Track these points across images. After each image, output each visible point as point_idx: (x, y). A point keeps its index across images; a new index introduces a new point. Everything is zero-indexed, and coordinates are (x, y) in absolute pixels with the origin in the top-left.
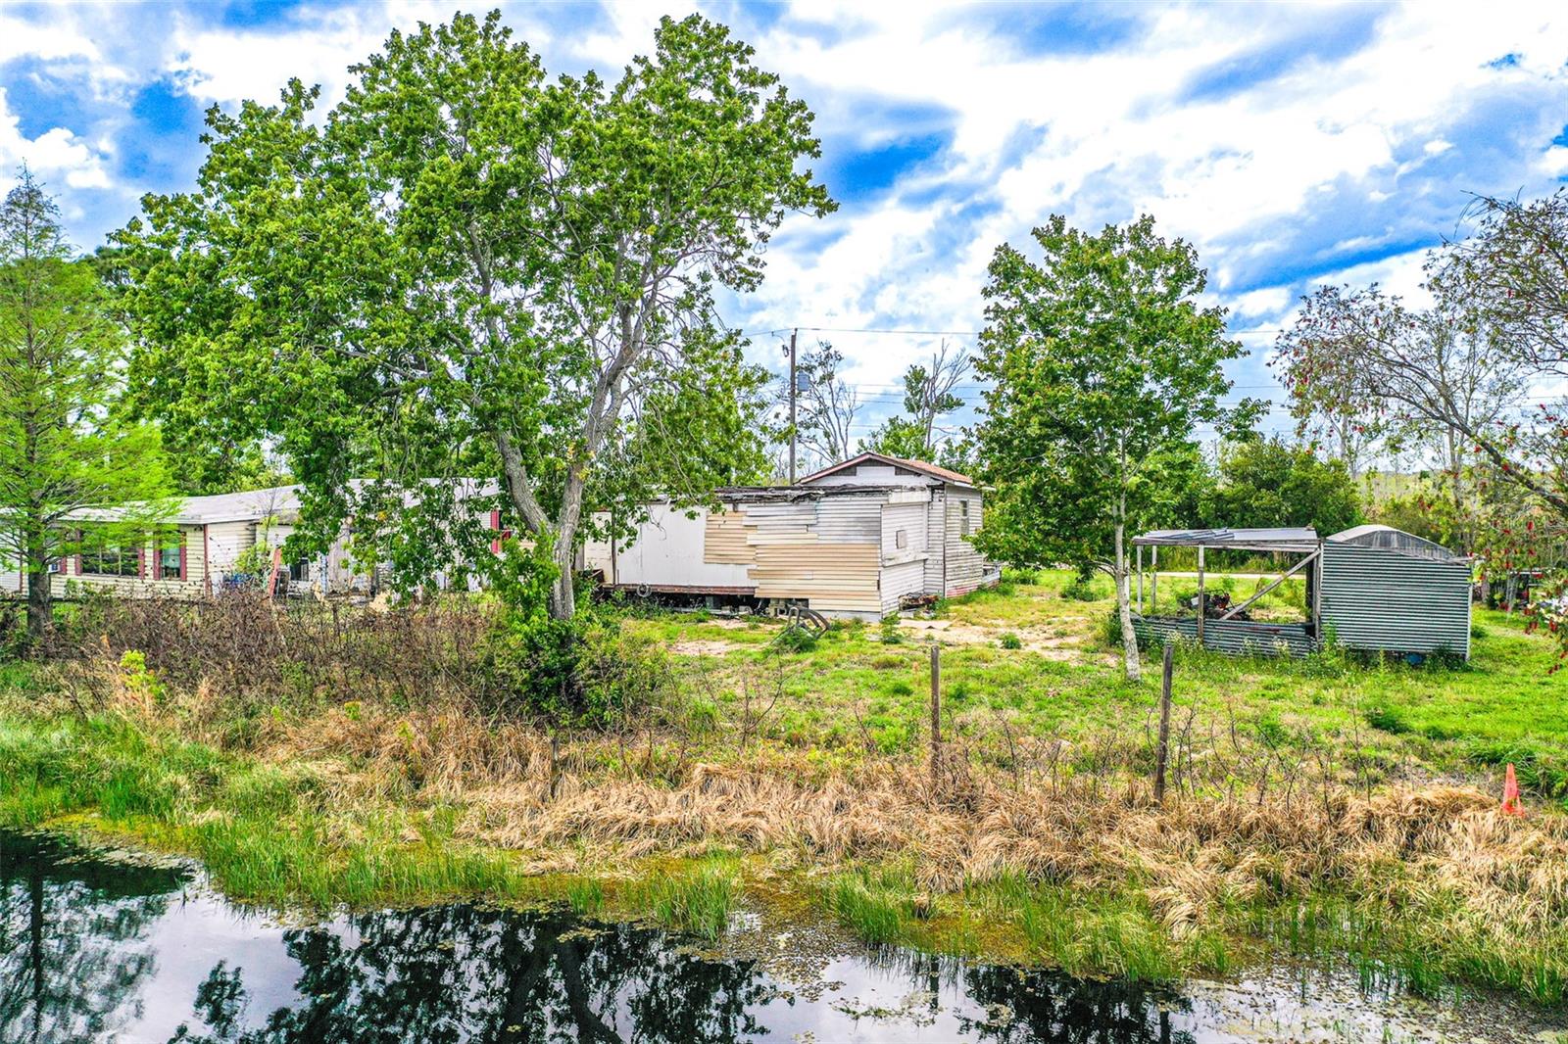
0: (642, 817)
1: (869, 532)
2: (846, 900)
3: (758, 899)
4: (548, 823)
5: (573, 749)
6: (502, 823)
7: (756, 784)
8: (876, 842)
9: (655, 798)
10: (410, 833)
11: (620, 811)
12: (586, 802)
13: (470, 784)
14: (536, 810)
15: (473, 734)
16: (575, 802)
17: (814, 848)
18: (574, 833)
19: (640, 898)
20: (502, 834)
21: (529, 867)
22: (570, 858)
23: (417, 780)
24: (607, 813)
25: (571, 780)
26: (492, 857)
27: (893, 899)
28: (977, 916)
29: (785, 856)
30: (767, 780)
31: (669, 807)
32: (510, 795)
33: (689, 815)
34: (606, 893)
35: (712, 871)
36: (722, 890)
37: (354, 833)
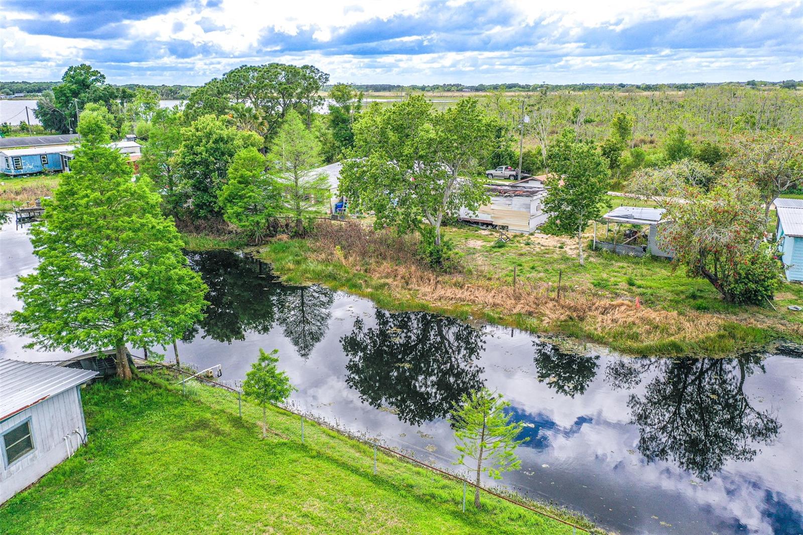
0: (453, 296)
1: (527, 208)
2: (488, 315)
3: (473, 314)
4: (436, 296)
5: (440, 279)
6: (426, 295)
7: (478, 289)
8: (498, 304)
9: (457, 291)
10: (408, 296)
11: (449, 295)
12: (443, 292)
13: (419, 285)
14: (432, 293)
15: (419, 274)
16: (440, 292)
17: (486, 304)
18: (440, 298)
19: (452, 312)
20: (427, 298)
21: (432, 305)
22: (439, 304)
23: (407, 284)
24: (447, 295)
25: (439, 286)
26: (424, 302)
27: (496, 316)
28: (511, 320)
29: (480, 306)
30: (480, 289)
31: (459, 293)
32: (428, 289)
33: (463, 296)
34: (445, 311)
35: (466, 308)
36: (467, 312)
37: (398, 296)
